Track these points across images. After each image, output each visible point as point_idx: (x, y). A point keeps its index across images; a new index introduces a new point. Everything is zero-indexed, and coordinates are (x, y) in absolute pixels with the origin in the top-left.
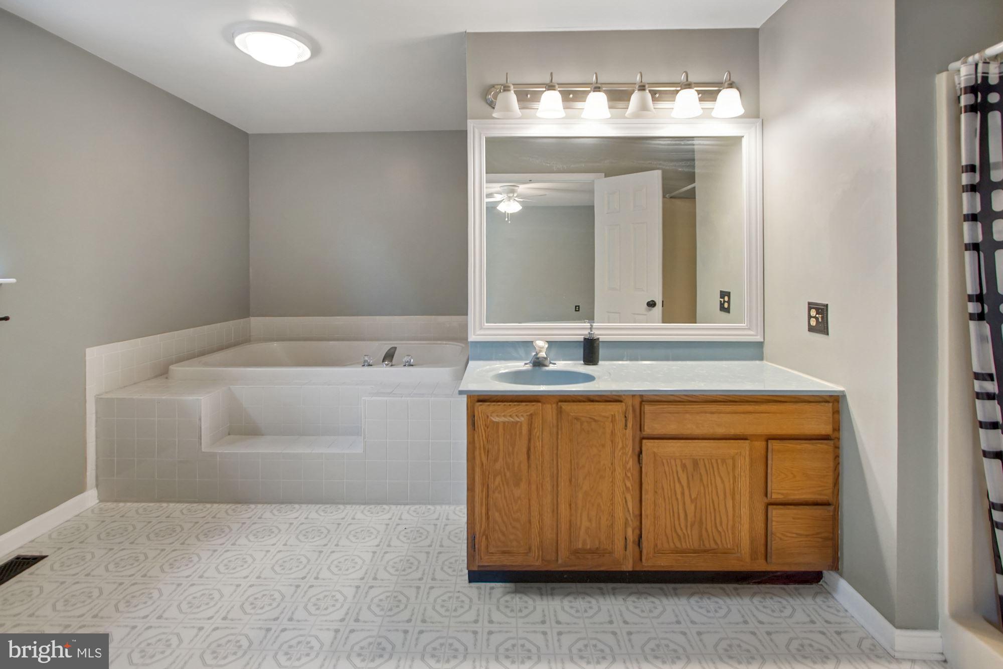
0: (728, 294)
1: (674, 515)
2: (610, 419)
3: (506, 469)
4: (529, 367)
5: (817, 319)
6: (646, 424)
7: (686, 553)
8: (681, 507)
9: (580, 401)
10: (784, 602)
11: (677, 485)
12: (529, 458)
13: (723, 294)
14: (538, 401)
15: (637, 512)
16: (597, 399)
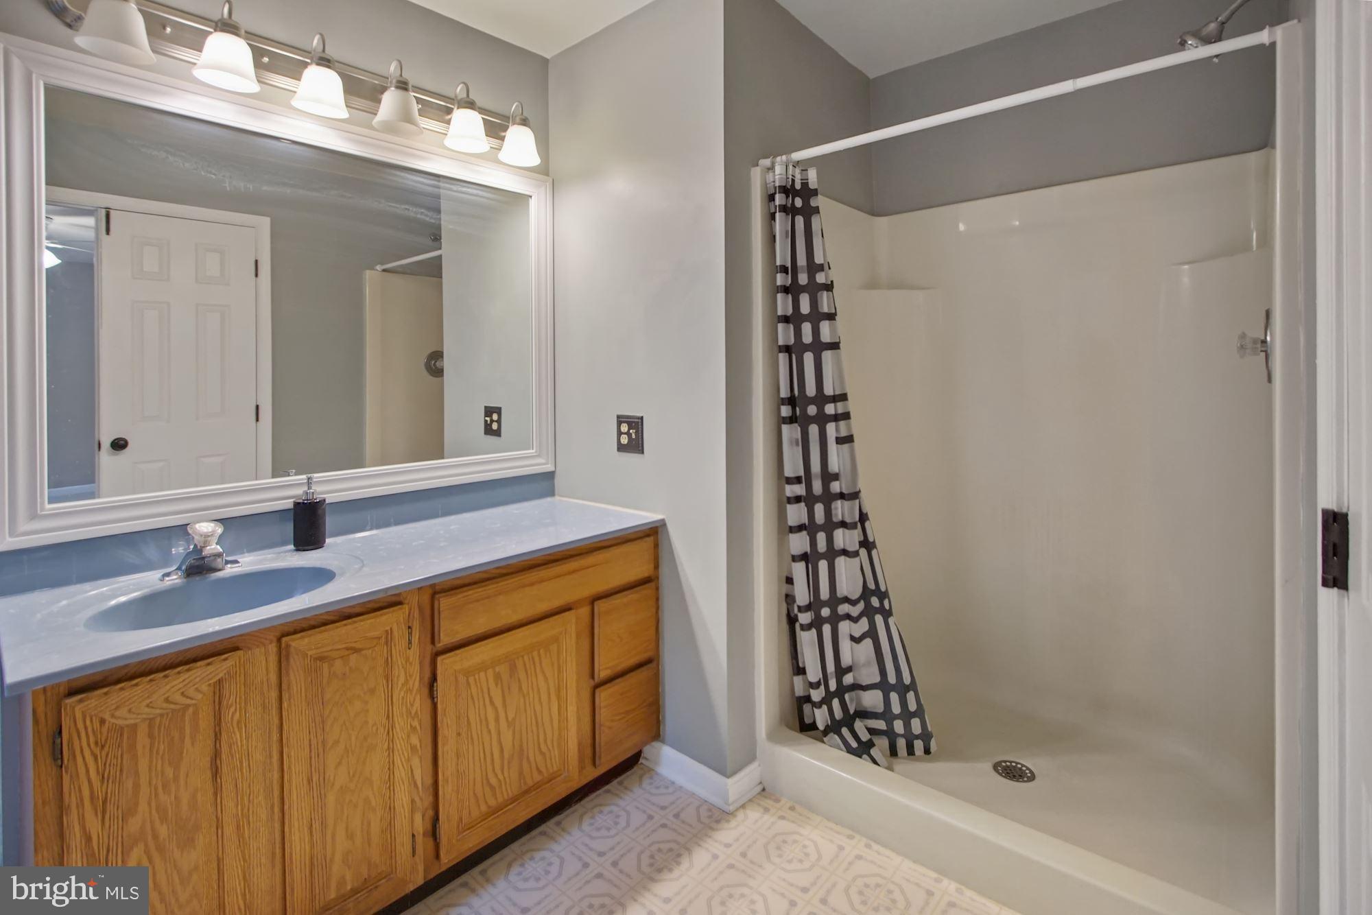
0: (498, 411)
1: (485, 758)
2: (383, 640)
3: (157, 822)
4: (175, 579)
5: (628, 433)
6: (442, 630)
7: (502, 809)
8: (495, 743)
9: (325, 624)
10: (614, 808)
11: (490, 710)
12: (216, 772)
13: (489, 411)
14: (236, 649)
15: (429, 781)
16: (358, 610)
